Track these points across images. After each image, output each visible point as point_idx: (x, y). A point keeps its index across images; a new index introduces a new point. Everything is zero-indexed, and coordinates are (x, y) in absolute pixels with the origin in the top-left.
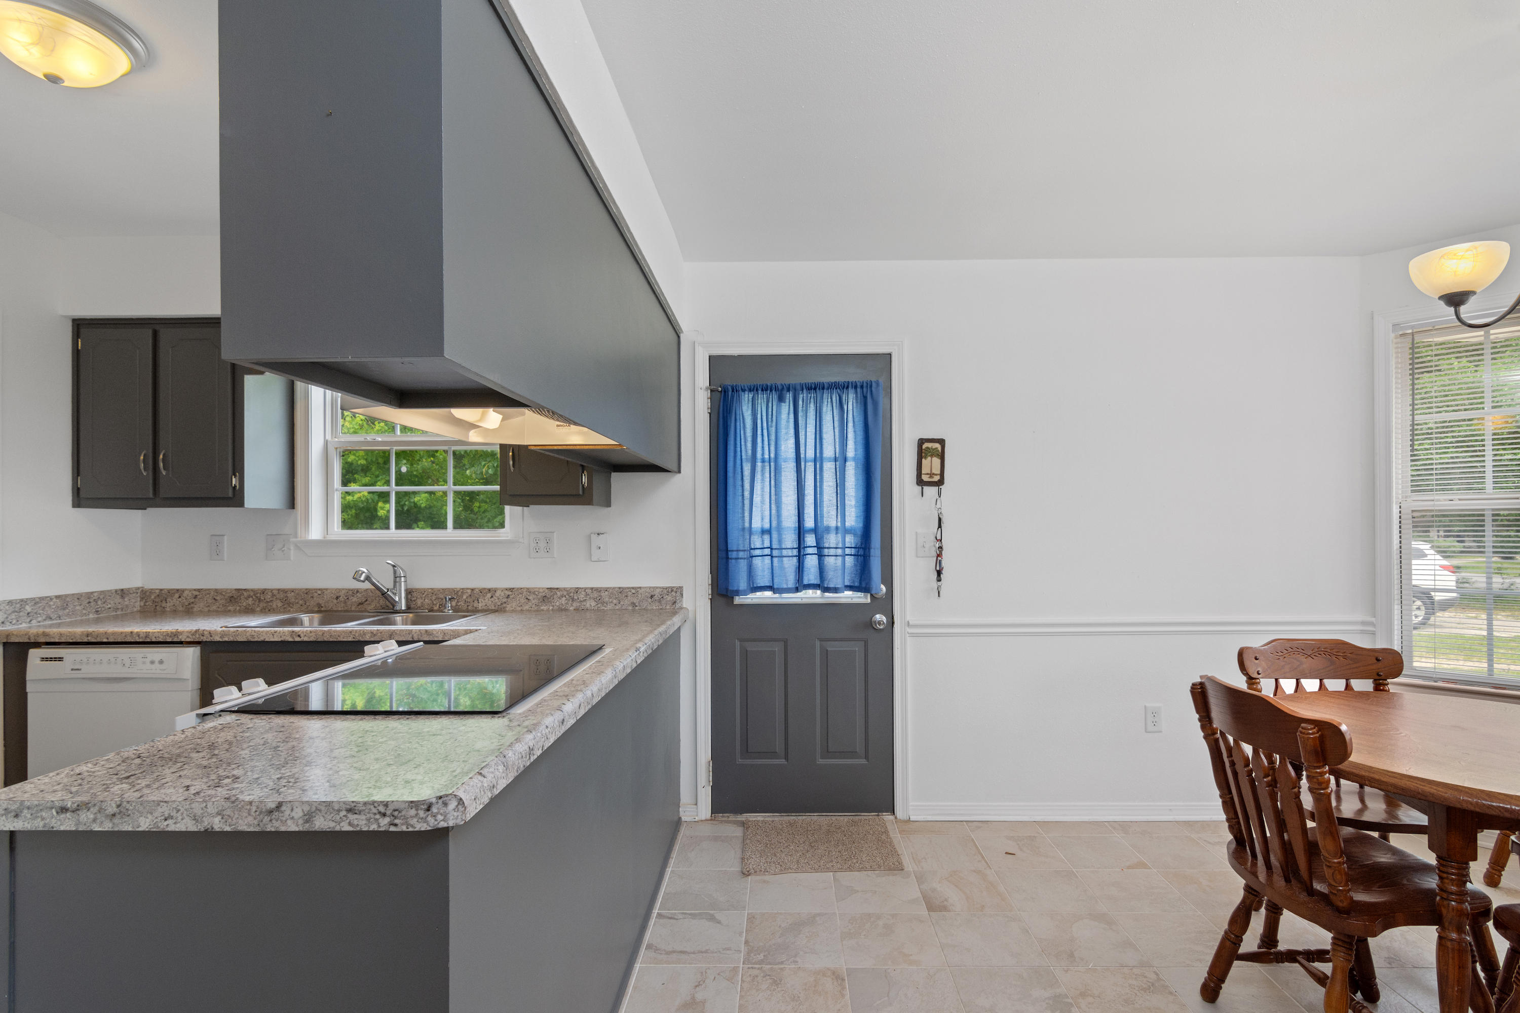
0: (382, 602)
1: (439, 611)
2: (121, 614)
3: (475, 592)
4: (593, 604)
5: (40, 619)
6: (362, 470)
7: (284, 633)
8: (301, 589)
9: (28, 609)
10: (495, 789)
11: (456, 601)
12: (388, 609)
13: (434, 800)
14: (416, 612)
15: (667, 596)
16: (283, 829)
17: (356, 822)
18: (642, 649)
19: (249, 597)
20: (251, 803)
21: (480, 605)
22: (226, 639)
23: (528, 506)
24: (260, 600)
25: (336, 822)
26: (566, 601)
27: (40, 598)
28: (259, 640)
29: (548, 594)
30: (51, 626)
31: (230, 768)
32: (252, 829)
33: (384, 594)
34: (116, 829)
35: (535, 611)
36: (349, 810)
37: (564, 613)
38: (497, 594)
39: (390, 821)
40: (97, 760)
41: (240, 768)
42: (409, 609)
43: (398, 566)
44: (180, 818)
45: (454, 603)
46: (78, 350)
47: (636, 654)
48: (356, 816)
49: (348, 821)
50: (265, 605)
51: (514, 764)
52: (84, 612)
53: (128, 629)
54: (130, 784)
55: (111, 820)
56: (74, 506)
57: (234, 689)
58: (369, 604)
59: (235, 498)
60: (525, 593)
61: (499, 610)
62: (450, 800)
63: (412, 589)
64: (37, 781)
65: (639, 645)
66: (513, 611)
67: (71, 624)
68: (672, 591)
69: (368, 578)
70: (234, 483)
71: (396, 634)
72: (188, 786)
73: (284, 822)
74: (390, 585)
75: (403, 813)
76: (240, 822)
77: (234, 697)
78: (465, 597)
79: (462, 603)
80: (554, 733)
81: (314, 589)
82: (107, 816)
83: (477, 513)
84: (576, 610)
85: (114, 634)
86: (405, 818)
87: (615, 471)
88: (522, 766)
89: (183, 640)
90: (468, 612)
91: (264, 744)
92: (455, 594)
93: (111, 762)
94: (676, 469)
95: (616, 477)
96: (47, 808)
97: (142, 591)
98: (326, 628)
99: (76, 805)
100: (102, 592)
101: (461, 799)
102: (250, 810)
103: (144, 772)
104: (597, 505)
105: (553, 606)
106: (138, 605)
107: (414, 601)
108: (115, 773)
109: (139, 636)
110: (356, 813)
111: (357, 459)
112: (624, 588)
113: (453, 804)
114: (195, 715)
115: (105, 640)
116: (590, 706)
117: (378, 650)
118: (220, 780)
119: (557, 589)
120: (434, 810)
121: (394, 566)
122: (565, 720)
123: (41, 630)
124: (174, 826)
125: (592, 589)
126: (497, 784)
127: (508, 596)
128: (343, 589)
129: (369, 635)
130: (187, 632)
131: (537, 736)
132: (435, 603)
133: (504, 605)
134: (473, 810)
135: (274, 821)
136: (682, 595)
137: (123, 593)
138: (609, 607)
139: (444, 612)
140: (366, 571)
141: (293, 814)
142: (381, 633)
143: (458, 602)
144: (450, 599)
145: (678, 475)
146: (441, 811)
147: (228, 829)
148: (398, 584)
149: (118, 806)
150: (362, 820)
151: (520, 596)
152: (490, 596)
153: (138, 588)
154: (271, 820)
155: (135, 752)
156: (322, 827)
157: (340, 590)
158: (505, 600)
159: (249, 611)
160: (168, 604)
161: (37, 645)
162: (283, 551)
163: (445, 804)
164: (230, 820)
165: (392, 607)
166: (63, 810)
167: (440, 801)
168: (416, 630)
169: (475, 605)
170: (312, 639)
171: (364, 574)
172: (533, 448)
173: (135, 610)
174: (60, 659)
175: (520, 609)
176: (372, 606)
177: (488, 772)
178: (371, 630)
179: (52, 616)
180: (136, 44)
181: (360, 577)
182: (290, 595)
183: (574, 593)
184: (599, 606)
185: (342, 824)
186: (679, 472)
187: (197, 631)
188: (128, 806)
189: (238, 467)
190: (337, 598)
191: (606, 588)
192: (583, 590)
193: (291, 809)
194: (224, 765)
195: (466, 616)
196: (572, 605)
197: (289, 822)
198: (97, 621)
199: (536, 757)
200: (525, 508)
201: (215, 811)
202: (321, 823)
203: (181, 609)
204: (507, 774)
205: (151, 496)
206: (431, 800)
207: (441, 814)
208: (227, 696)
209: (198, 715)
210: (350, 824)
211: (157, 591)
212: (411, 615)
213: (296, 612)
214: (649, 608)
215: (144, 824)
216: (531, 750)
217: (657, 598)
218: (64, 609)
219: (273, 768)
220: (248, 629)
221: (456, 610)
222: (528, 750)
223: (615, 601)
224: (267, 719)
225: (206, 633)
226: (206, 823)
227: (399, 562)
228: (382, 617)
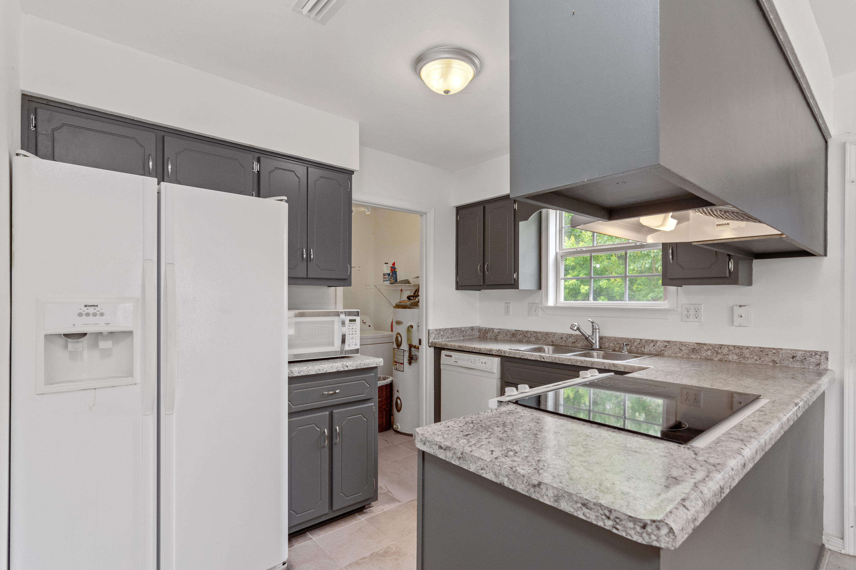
0: (585, 343)
1: (618, 351)
2: (472, 338)
3: (642, 341)
4: (735, 357)
5: (445, 338)
6: (572, 268)
7: (536, 356)
8: (544, 332)
9: (442, 333)
10: (696, 522)
11: (630, 346)
12: (589, 347)
13: (649, 522)
14: (605, 351)
15: (810, 358)
16: (541, 500)
17: (588, 515)
18: (801, 404)
19: (521, 334)
20: (523, 476)
21: (646, 350)
22: (511, 356)
23: (681, 286)
24: (525, 336)
25: (574, 509)
26: (712, 354)
27: (445, 329)
28: (525, 358)
29: (697, 347)
30: (449, 341)
31: (512, 443)
32: (523, 493)
33: (586, 338)
34: (461, 466)
35: (686, 358)
36: (584, 505)
37: (710, 362)
38: (658, 344)
39: (613, 525)
40: (456, 420)
41: (518, 445)
42: (600, 347)
43: (595, 323)
44: (488, 471)
45: (628, 347)
46: (458, 221)
47: (796, 408)
48: (588, 511)
49: (582, 512)
50: (527, 339)
51: (709, 500)
52: (459, 336)
53: (473, 346)
54: (467, 440)
55: (459, 460)
56: (456, 289)
57: (514, 389)
58: (578, 343)
59: (514, 285)
60: (678, 345)
61: (659, 354)
62: (662, 526)
63: (602, 337)
64: (433, 426)
65: (797, 401)
66: (670, 356)
67: (454, 341)
68: (816, 354)
69: (578, 329)
70: (514, 277)
71: (595, 364)
72: (492, 451)
73: (542, 496)
74: (590, 333)
75: (623, 522)
76: (518, 486)
77: (514, 394)
78: (635, 344)
79: (633, 348)
80: (738, 475)
81: (550, 333)
82: (457, 457)
83: (635, 291)
84: (720, 360)
85: (469, 347)
86: (624, 527)
87: (756, 258)
88: (715, 503)
89: (493, 354)
90: (637, 354)
91: (529, 430)
92: (629, 342)
93: (461, 423)
94: (822, 253)
95: (756, 263)
96: (435, 444)
97: (479, 328)
98: (557, 356)
99: (445, 446)
100: (465, 327)
101: (671, 529)
102: (523, 480)
103: (474, 434)
104: (740, 285)
105: (701, 356)
106: (478, 334)
107: (604, 344)
108: (462, 430)
109: (477, 349)
110: (588, 509)
111: (570, 262)
112: (764, 348)
113: (664, 531)
114: (497, 402)
115: (465, 350)
116: (764, 453)
117: (588, 375)
118: (508, 451)
119: (704, 344)
120: (649, 529)
121: (592, 323)
122: (746, 464)
123: (445, 343)
124: (485, 474)
125: (734, 346)
126: (698, 517)
127: (666, 346)
128: (565, 334)
129: (580, 362)
130: (495, 350)
131: (726, 477)
132: (616, 346)
133: (663, 352)
134: (681, 538)
135: (536, 493)
136: (827, 359)
137: (472, 329)
138: (750, 361)
139: (622, 352)
140: (577, 325)
141: (547, 493)
142: (586, 362)
143: (631, 347)
144: (626, 345)
145: (825, 258)
146: (655, 533)
147: (511, 487)
148: (594, 333)
149: (462, 454)
150: (593, 515)
151: (675, 346)
152: (653, 345)
153: (478, 327)
154: (535, 492)
155: (471, 419)
156: (565, 508)
157: (563, 334)
158: (664, 348)
159: (520, 342)
160: (488, 335)
161: (444, 349)
162: (536, 312)
163: (658, 528)
164: (512, 483)
165: (591, 346)
166: (440, 447)
167: (654, 524)
168: (607, 363)
169: (642, 350)
170: (550, 361)
171: (576, 326)
172: (695, 244)
173: (477, 336)
174: (451, 356)
175: (674, 355)
176: (580, 345)
177: (691, 506)
178: (581, 360)
179: (449, 337)
180: (476, 61)
181: (574, 328)
182: (539, 335)
183: (718, 348)
184: (741, 359)
185: (579, 512)
186: (825, 255)
187: (499, 350)
188: (466, 455)
189: (516, 269)
190: (562, 338)
191: (747, 347)
192: (726, 347)
193: (546, 488)
194: (510, 440)
195: (637, 357)
196: (716, 357)
197: (545, 497)
198: (464, 340)
199: (725, 495)
200: (679, 287)
201: (505, 474)
202: (564, 506)
203: (493, 338)
204: (705, 509)
205: (482, 284)
206: (646, 521)
207: (655, 535)
208: (512, 393)
209: (498, 401)
210: (584, 514)
211: (485, 329)
212: (602, 352)
213: (542, 344)
214: (791, 365)
215: (472, 468)
216: (722, 488)
217: (799, 359)
218: (453, 334)
219: (535, 451)
220: (521, 352)
221: (630, 352)
222: (719, 489)
223: (755, 358)
224: (531, 412)
225: (503, 351)
226: (500, 480)
227: (595, 320)
228: (586, 352)
